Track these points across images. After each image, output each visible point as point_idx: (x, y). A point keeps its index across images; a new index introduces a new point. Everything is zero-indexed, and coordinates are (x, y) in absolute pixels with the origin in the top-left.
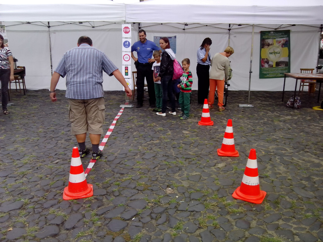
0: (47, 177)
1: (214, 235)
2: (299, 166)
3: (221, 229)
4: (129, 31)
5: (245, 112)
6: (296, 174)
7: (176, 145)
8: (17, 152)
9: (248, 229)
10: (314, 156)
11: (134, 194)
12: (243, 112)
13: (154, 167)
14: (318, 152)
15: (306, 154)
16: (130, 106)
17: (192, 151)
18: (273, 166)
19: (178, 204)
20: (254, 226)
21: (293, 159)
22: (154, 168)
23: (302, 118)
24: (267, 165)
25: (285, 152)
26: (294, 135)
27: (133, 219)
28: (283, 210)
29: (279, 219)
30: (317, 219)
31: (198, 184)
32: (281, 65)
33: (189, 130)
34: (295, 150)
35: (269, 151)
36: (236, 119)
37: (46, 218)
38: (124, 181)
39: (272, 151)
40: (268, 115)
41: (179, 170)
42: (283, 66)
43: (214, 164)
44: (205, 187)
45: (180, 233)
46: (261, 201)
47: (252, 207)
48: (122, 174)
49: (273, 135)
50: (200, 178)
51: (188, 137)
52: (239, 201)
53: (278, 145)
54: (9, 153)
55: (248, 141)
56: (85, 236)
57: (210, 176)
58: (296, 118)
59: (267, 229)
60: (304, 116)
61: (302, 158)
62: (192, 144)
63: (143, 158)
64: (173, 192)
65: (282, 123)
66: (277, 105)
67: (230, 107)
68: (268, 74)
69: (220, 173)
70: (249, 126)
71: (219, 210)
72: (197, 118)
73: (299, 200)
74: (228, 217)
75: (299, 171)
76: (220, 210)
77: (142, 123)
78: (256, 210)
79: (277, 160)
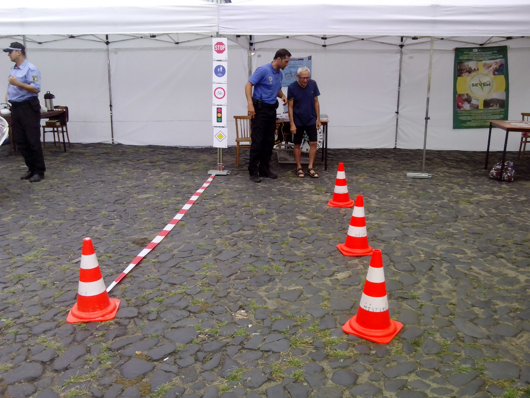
0: (54, 284)
1: (289, 392)
2: (479, 281)
3: (304, 384)
4: (224, 49)
5: (414, 186)
6: (467, 295)
7: (279, 239)
8: (21, 243)
9: (351, 386)
10: (510, 265)
11: (181, 317)
12: (410, 185)
13: (228, 274)
14: (520, 259)
15: (497, 262)
16: (225, 172)
17: (303, 249)
18: (432, 279)
19: (247, 338)
20: (363, 382)
21: (471, 269)
22: (228, 277)
23: (511, 198)
24: (422, 278)
25: (462, 256)
26: (487, 227)
27: (165, 360)
28: (424, 357)
29: (410, 372)
30: (477, 376)
31: (293, 306)
32: (492, 106)
33: (308, 213)
34: (480, 254)
35: (434, 254)
36: (395, 198)
37: (29, 350)
38: (172, 296)
39: (438, 254)
40: (452, 192)
41: (270, 281)
42: (495, 108)
43: (331, 273)
44: (304, 311)
45: (235, 387)
46: (388, 339)
47: (370, 349)
48: (174, 284)
49: (450, 227)
50: (300, 296)
51: (304, 226)
52: (351, 337)
53: (452, 244)
54: (8, 245)
55: (403, 236)
56: (80, 383)
57: (317, 293)
58: (500, 197)
59: (383, 388)
60: (516, 195)
61: (489, 267)
62: (306, 239)
63: (215, 260)
64: (245, 318)
65: (472, 206)
66: (475, 175)
67: (392, 176)
68: (470, 121)
69: (336, 289)
70: (414, 210)
71: (313, 351)
72: (329, 194)
73: (458, 341)
74: (325, 364)
75: (474, 290)
76: (315, 351)
77: (235, 201)
78: (376, 354)
79: (441, 270)
